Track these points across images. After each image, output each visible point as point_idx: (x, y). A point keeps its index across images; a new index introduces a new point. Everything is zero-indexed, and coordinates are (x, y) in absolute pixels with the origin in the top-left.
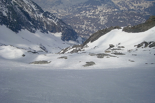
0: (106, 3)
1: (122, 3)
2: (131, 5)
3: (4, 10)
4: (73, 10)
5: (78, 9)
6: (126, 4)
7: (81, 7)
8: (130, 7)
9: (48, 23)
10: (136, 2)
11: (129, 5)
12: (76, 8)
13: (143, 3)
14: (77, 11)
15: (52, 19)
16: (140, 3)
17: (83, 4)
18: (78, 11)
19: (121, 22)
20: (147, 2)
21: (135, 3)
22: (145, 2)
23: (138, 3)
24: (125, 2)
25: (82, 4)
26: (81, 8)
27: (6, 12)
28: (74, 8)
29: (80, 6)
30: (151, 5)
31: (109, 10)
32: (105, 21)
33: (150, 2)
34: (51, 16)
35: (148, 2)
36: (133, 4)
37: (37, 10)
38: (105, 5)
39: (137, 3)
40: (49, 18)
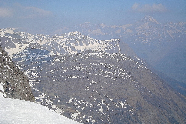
0: (26, 42)
1: (51, 44)
2: (70, 48)
6: (60, 46)
8: (70, 52)
10: (79, 43)
11: (67, 49)
13: (92, 43)
16: (87, 44)
19: (74, 77)
20: (99, 42)
21: (77, 44)
22: (96, 41)
23: (84, 44)
24: (58, 42)
30: (108, 47)
31: (35, 56)
32: (34, 80)
33: (104, 41)
35: (101, 42)
36: (75, 46)
38: (23, 46)
39: (81, 45)
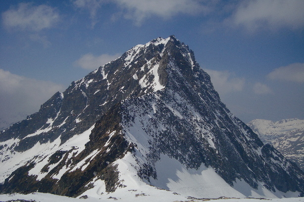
3: (209, 136)
4: (280, 144)
5: (291, 142)
7: (297, 139)
9: (272, 168)
12: (288, 141)
14: (289, 147)
15: (279, 160)
17: (301, 133)
18: (291, 148)
25: (299, 134)
26: (298, 142)
27: (213, 140)
28: (282, 140)
29: (296, 136)
34: (276, 154)
37: (251, 140)
40: (273, 158)
